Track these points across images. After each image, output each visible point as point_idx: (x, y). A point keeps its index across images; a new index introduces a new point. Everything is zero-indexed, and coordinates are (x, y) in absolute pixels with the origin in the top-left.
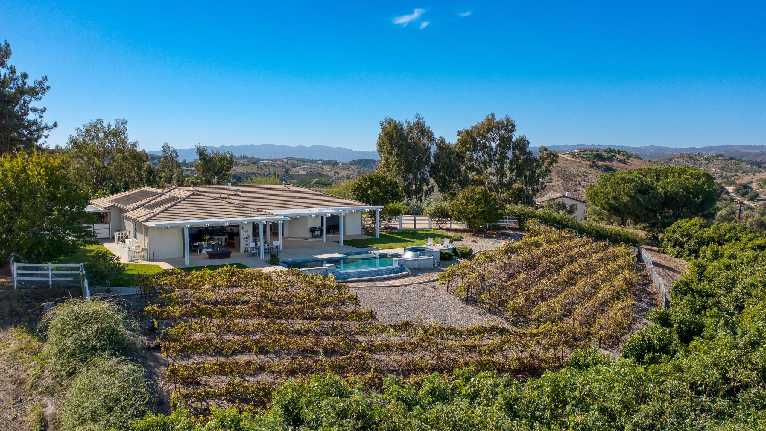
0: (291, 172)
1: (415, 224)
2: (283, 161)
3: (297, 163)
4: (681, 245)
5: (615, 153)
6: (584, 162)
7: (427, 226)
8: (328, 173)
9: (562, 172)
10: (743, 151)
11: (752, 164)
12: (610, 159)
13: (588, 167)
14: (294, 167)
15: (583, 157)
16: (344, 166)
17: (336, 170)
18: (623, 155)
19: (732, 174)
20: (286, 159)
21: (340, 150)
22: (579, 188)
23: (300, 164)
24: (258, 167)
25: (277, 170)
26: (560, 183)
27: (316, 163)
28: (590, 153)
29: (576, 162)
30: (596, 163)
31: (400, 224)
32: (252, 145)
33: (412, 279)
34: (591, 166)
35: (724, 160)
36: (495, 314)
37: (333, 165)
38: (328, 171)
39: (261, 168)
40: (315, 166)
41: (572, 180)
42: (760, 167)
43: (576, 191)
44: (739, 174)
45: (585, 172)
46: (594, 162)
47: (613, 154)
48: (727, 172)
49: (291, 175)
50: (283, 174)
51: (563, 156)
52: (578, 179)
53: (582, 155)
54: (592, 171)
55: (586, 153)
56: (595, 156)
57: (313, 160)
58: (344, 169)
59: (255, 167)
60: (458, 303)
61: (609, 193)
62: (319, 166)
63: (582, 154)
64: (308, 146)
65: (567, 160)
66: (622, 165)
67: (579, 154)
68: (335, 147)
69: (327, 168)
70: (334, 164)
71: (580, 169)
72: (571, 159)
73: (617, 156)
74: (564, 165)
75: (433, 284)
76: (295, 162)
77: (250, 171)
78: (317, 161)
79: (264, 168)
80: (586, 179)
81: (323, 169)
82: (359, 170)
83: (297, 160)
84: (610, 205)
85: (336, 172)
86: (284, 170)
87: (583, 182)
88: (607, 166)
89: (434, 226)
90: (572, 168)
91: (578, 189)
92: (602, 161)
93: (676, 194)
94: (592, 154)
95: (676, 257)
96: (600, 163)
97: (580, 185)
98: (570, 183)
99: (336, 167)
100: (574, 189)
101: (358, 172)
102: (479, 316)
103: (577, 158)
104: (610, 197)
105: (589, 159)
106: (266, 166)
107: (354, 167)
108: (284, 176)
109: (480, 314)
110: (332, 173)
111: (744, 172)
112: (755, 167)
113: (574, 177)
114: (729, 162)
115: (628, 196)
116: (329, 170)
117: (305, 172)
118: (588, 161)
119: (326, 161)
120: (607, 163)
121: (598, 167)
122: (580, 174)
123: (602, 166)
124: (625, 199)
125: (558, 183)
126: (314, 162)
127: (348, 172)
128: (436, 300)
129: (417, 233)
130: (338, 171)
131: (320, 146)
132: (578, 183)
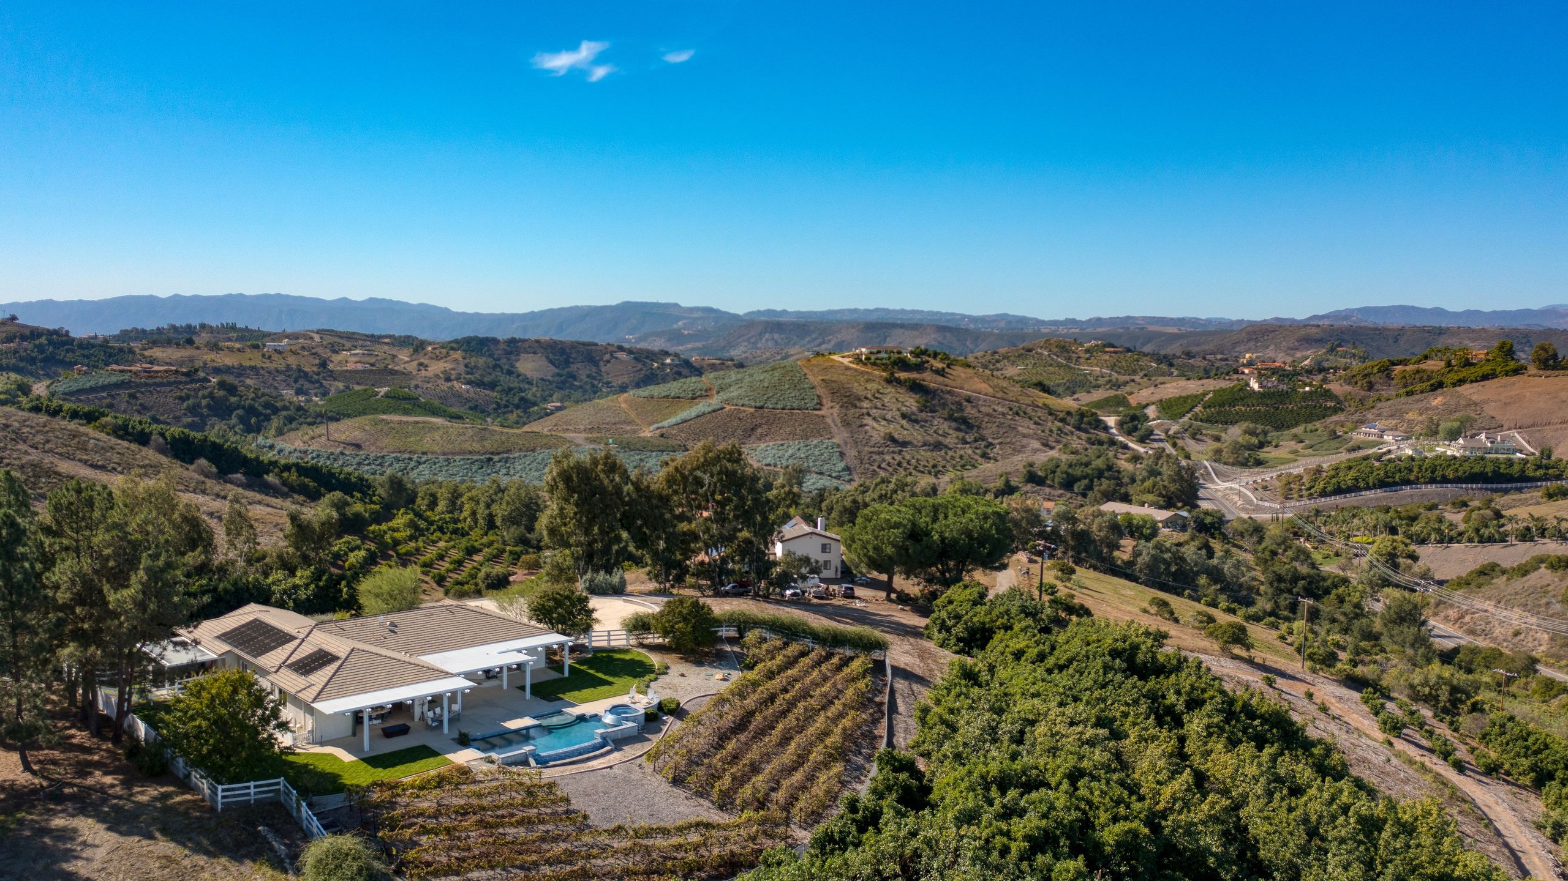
0: (331, 366)
1: (609, 640)
2: (311, 338)
3: (341, 341)
4: (948, 630)
5: (929, 356)
6: (876, 372)
7: (624, 642)
8: (406, 365)
9: (838, 391)
10: (1151, 328)
11: (1161, 359)
12: (919, 368)
13: (883, 383)
14: (336, 352)
15: (874, 364)
16: (437, 352)
17: (422, 360)
18: (942, 359)
19: (1127, 378)
20: (318, 332)
21: (425, 312)
22: (868, 420)
23: (348, 345)
24: (263, 355)
25: (303, 361)
26: (836, 411)
27: (380, 343)
28: (886, 356)
29: (862, 373)
30: (897, 375)
31: (591, 641)
32: (241, 295)
33: (616, 756)
34: (889, 381)
35: (1115, 352)
36: (701, 797)
37: (416, 351)
38: (406, 362)
39: (270, 357)
40: (381, 350)
41: (856, 407)
42: (1171, 365)
43: (861, 426)
44: (1137, 378)
45: (878, 392)
46: (892, 374)
47: (925, 358)
48: (1119, 373)
49: (331, 371)
50: (315, 369)
51: (841, 359)
52: (865, 404)
53: (872, 360)
54: (890, 389)
55: (880, 356)
56: (895, 363)
57: (373, 336)
58: (438, 358)
59: (257, 354)
60: (666, 787)
61: (868, 542)
62: (386, 348)
63: (873, 357)
64: (359, 299)
65: (847, 368)
66: (940, 379)
67: (868, 359)
68: (414, 302)
69: (404, 355)
70: (418, 346)
71: (869, 386)
72: (854, 366)
73: (932, 361)
74: (842, 377)
75: (638, 761)
76: (337, 340)
77: (247, 363)
78: (380, 337)
79: (275, 357)
80: (879, 405)
81: (394, 356)
82: (467, 360)
83: (339, 335)
84: (869, 558)
85: (421, 364)
86: (317, 361)
87: (875, 411)
88: (914, 381)
89: (633, 642)
90: (856, 384)
91: (865, 422)
92: (906, 371)
93: (955, 541)
94: (890, 358)
95: (941, 646)
96: (903, 375)
97: (869, 415)
98: (853, 411)
99: (422, 353)
100: (858, 423)
101: (466, 366)
102: (686, 802)
103: (865, 364)
104: (870, 547)
105: (885, 367)
106: (279, 352)
107: (458, 355)
108: (318, 374)
109: (687, 798)
110: (412, 367)
111: (1145, 375)
112: (1164, 367)
113: (859, 400)
114: (1122, 356)
115: (893, 546)
116: (407, 359)
117: (360, 367)
118: (884, 371)
119: (400, 337)
120: (914, 375)
121: (899, 381)
122: (869, 396)
123: (906, 381)
124: (889, 550)
125: (832, 411)
126: (375, 339)
127: (446, 365)
128: (643, 785)
129: (611, 659)
130: (426, 362)
131: (384, 300)
132: (865, 411)
